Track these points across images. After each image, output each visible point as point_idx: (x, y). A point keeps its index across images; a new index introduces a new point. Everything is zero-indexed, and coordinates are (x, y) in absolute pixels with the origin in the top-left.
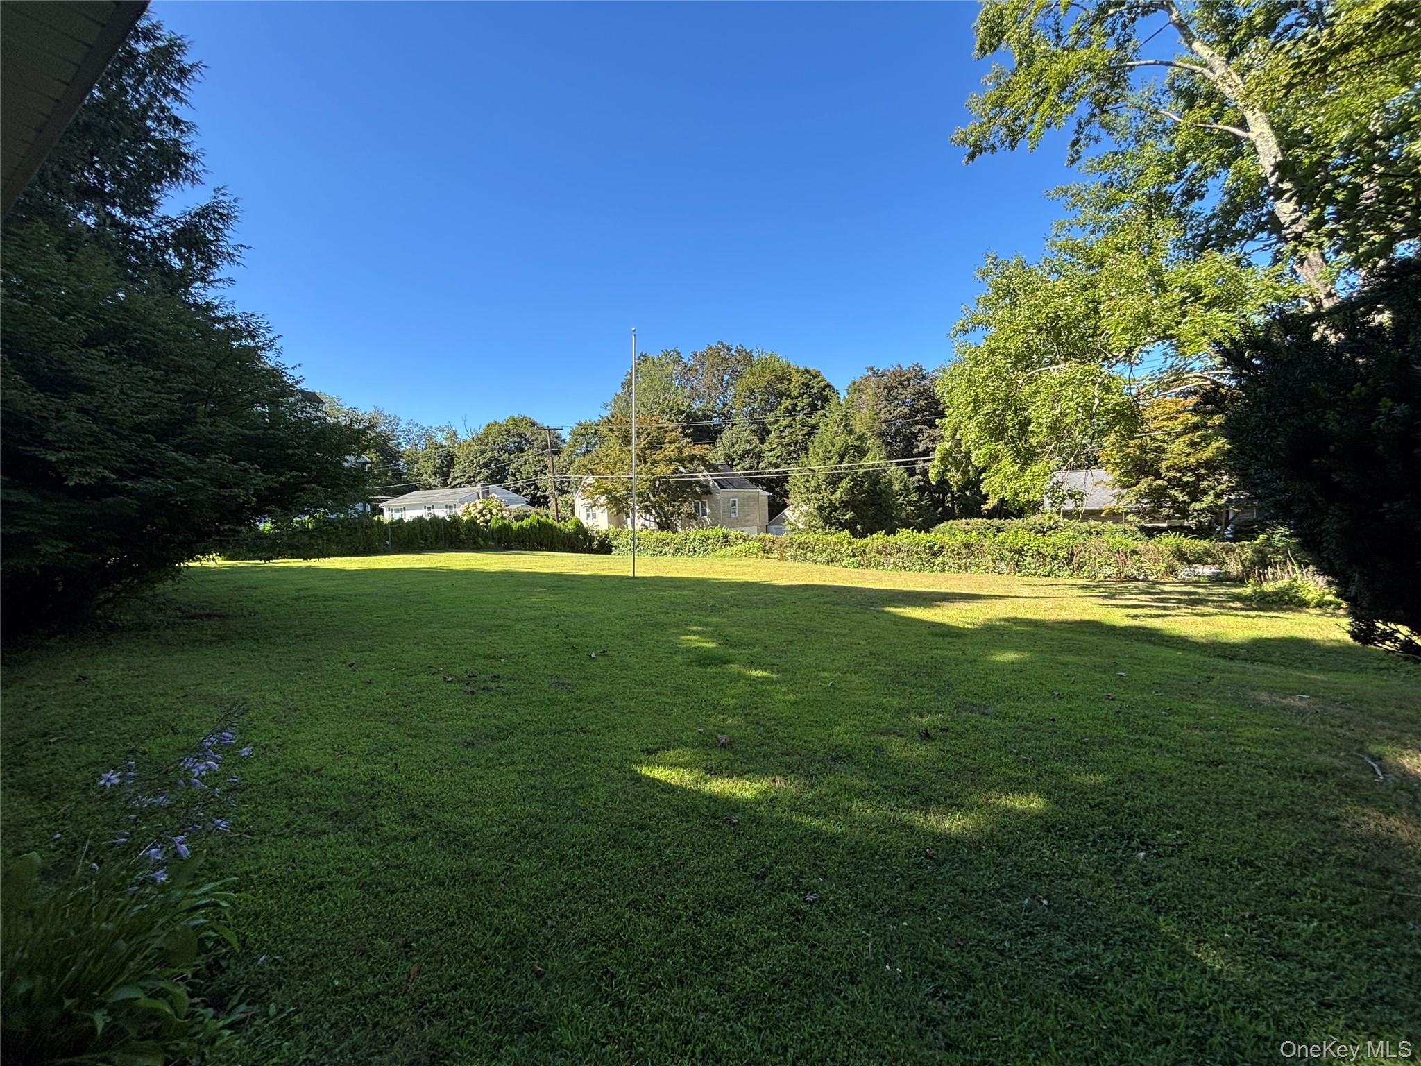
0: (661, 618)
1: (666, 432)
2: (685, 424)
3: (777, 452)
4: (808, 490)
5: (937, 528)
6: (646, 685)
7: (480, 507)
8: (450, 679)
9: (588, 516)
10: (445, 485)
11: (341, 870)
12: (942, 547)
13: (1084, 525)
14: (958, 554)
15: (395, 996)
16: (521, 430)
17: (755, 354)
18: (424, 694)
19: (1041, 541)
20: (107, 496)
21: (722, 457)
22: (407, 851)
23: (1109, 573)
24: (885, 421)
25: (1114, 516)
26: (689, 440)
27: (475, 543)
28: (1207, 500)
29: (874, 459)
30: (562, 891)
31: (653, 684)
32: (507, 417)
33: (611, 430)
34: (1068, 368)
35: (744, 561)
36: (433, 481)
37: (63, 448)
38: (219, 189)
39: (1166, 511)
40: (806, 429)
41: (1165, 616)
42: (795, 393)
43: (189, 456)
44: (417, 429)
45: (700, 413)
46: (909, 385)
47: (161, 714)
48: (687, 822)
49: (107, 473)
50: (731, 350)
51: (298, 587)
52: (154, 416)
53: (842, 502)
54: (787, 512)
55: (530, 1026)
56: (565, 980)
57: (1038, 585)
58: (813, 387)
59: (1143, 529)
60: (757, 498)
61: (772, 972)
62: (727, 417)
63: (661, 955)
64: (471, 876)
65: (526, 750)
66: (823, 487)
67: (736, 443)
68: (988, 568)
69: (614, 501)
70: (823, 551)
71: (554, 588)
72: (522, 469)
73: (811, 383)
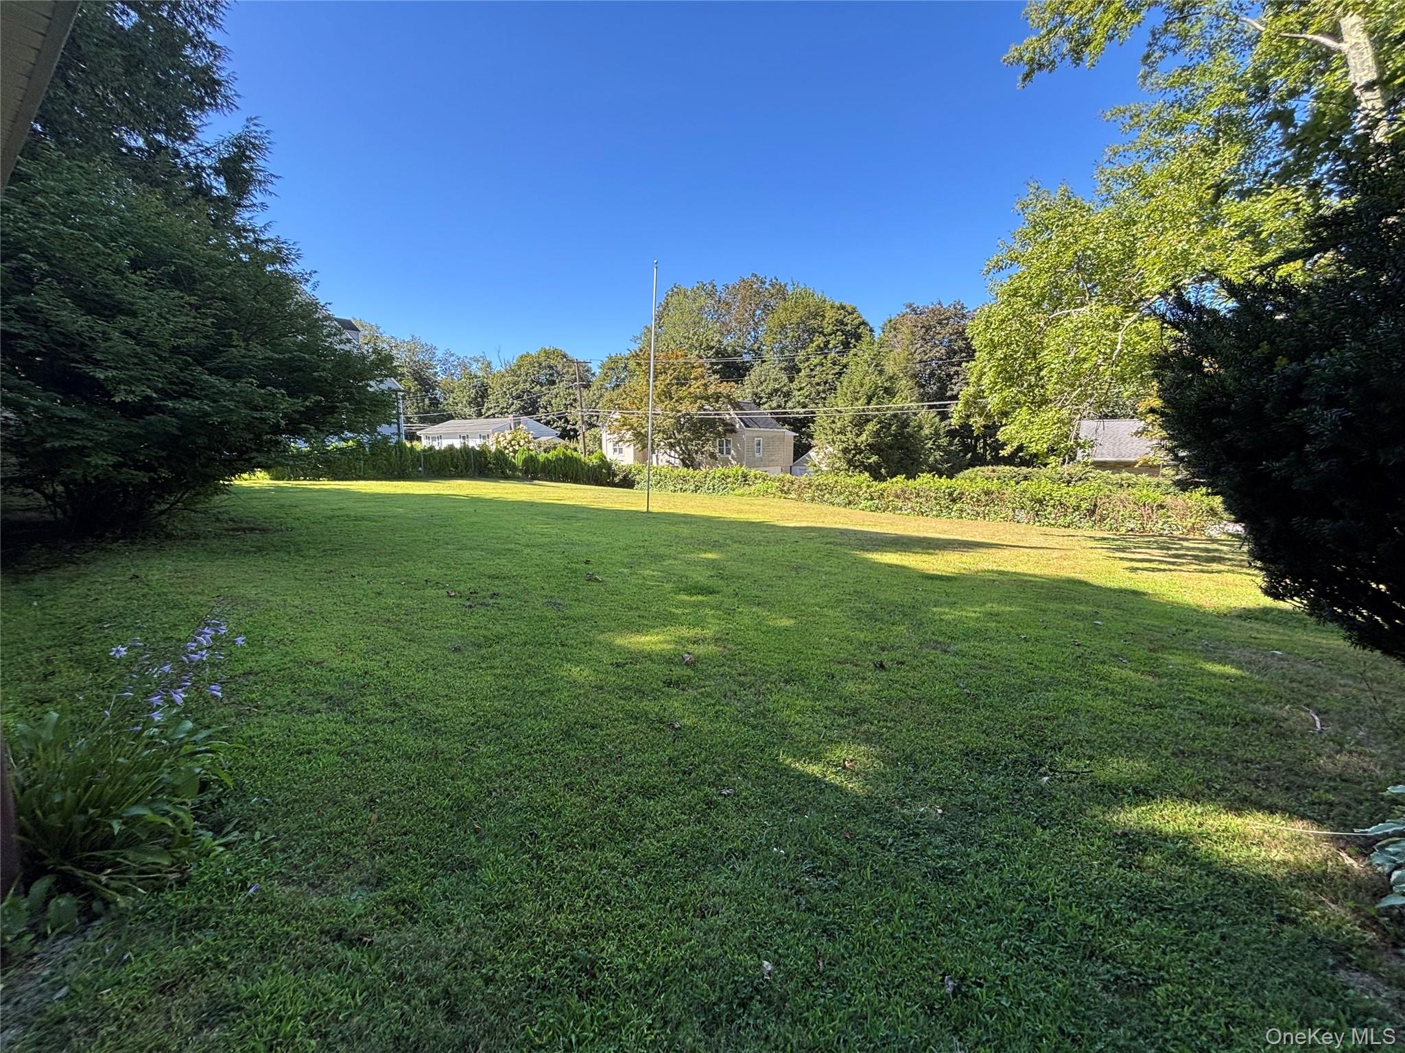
0: (662, 550)
1: (693, 367)
2: (714, 360)
3: (806, 391)
4: (834, 431)
5: (961, 474)
6: (631, 609)
7: (509, 437)
8: (453, 594)
9: (615, 450)
10: (480, 415)
11: (327, 741)
12: (962, 493)
13: (1115, 477)
14: (978, 501)
15: (355, 835)
16: (552, 363)
17: (790, 288)
18: (427, 605)
19: (1064, 491)
20: (151, 414)
21: (750, 395)
22: (384, 730)
23: (1132, 526)
24: (921, 362)
25: (1152, 469)
26: (718, 377)
27: (502, 472)
29: (905, 401)
30: (510, 771)
31: (638, 608)
32: (539, 349)
33: (639, 364)
35: (761, 501)
36: (467, 410)
37: (110, 367)
38: (252, 119)
40: (837, 368)
41: (1171, 571)
42: (829, 330)
43: (224, 380)
44: (453, 358)
45: (730, 349)
46: (948, 324)
47: (197, 609)
48: (635, 724)
49: (149, 392)
50: (764, 283)
51: (334, 507)
52: (191, 339)
53: (868, 445)
54: (812, 453)
55: (462, 865)
56: (496, 836)
57: (1056, 537)
58: (847, 325)
59: (1178, 483)
60: (782, 439)
61: (673, 845)
62: (758, 353)
63: (582, 825)
64: (435, 754)
65: (506, 658)
66: (849, 429)
67: (765, 381)
68: (1007, 516)
69: (640, 437)
70: (841, 493)
71: (570, 518)
72: (553, 401)
73: (845, 320)
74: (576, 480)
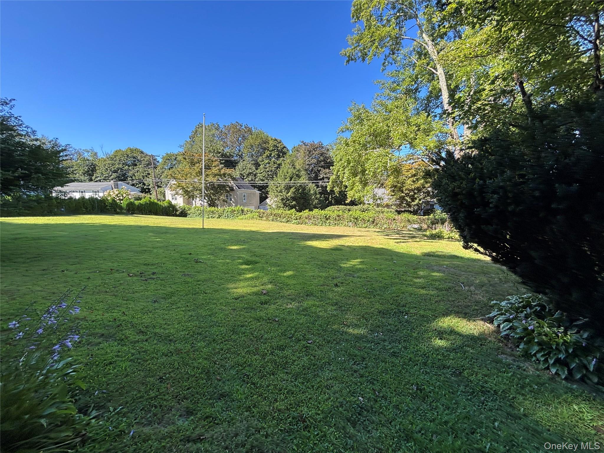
1: (212, 161)
2: (221, 158)
3: (263, 174)
4: (277, 191)
5: (327, 209)
7: (116, 193)
8: (131, 275)
9: (173, 199)
10: (91, 180)
12: (330, 216)
14: (335, 219)
16: (135, 155)
17: (253, 130)
19: (364, 215)
21: (239, 175)
23: (386, 227)
24: (308, 165)
25: (388, 206)
26: (223, 166)
27: (115, 210)
28: (417, 201)
29: (303, 180)
32: (127, 148)
33: (185, 159)
34: (379, 151)
35: (251, 221)
36: (82, 178)
39: (404, 205)
40: (276, 166)
41: (406, 242)
42: (271, 149)
45: (228, 154)
46: (317, 150)
48: (259, 322)
50: (242, 126)
53: (291, 197)
54: (268, 200)
58: (278, 147)
59: (396, 211)
60: (254, 194)
62: (241, 156)
63: (263, 366)
64: (178, 352)
65: (182, 302)
66: (283, 190)
67: (245, 169)
68: (345, 224)
69: (186, 192)
70: (285, 217)
71: (166, 233)
72: (136, 174)
73: (277, 145)
74: (156, 214)
